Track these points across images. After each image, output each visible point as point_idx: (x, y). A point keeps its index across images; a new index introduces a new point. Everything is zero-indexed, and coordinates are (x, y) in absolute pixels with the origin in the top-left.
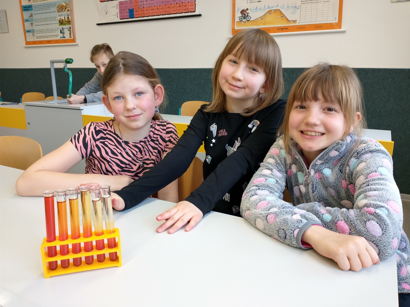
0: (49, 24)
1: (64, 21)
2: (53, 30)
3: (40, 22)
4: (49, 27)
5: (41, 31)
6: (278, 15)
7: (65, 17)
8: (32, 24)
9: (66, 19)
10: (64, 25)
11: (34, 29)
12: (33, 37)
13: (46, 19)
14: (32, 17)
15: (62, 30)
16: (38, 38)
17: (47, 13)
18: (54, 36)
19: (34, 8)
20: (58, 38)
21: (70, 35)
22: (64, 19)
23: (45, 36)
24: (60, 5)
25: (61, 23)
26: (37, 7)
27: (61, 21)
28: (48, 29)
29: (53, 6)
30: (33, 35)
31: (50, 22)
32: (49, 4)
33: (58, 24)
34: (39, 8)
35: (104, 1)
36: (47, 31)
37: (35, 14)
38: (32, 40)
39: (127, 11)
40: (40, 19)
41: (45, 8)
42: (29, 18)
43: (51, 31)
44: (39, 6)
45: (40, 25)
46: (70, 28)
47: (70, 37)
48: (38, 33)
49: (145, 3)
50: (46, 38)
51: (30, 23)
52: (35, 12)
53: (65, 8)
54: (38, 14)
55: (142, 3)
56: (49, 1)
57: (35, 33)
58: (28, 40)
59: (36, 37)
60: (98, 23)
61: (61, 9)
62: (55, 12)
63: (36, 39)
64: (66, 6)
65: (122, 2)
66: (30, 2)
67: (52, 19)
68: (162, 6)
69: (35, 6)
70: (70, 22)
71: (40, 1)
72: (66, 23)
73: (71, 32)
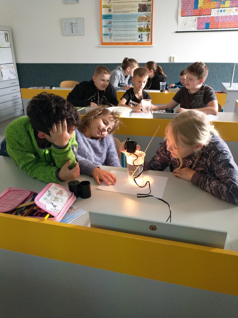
0: (129, 30)
1: (143, 29)
2: (132, 35)
3: (120, 28)
4: (129, 32)
5: (120, 35)
7: (144, 26)
8: (110, 30)
9: (145, 27)
10: (143, 32)
11: (112, 34)
12: (110, 39)
13: (126, 27)
14: (111, 24)
15: (140, 35)
16: (115, 40)
19: (114, 17)
20: (136, 41)
23: (123, 39)
24: (141, 16)
25: (140, 30)
26: (117, 16)
27: (140, 29)
28: (127, 34)
29: (134, 17)
30: (111, 38)
31: (130, 29)
32: (131, 15)
33: (137, 31)
34: (120, 18)
35: (185, 16)
36: (125, 35)
37: (114, 22)
38: (109, 41)
39: (204, 24)
40: (120, 26)
41: (126, 18)
42: (107, 24)
43: (129, 36)
44: (120, 16)
45: (119, 31)
46: (149, 34)
48: (115, 36)
49: (220, 19)
50: (124, 40)
51: (108, 28)
52: (114, 21)
53: (146, 19)
54: (117, 22)
55: (217, 19)
56: (131, 13)
57: (112, 36)
58: (104, 41)
59: (114, 39)
60: (176, 31)
61: (141, 20)
62: (136, 21)
63: (113, 41)
64: (146, 18)
65: (200, 17)
66: (110, 13)
67: (132, 27)
68: (234, 22)
69: (116, 16)
70: (150, 30)
71: (121, 12)
72: (145, 30)
73: (149, 38)
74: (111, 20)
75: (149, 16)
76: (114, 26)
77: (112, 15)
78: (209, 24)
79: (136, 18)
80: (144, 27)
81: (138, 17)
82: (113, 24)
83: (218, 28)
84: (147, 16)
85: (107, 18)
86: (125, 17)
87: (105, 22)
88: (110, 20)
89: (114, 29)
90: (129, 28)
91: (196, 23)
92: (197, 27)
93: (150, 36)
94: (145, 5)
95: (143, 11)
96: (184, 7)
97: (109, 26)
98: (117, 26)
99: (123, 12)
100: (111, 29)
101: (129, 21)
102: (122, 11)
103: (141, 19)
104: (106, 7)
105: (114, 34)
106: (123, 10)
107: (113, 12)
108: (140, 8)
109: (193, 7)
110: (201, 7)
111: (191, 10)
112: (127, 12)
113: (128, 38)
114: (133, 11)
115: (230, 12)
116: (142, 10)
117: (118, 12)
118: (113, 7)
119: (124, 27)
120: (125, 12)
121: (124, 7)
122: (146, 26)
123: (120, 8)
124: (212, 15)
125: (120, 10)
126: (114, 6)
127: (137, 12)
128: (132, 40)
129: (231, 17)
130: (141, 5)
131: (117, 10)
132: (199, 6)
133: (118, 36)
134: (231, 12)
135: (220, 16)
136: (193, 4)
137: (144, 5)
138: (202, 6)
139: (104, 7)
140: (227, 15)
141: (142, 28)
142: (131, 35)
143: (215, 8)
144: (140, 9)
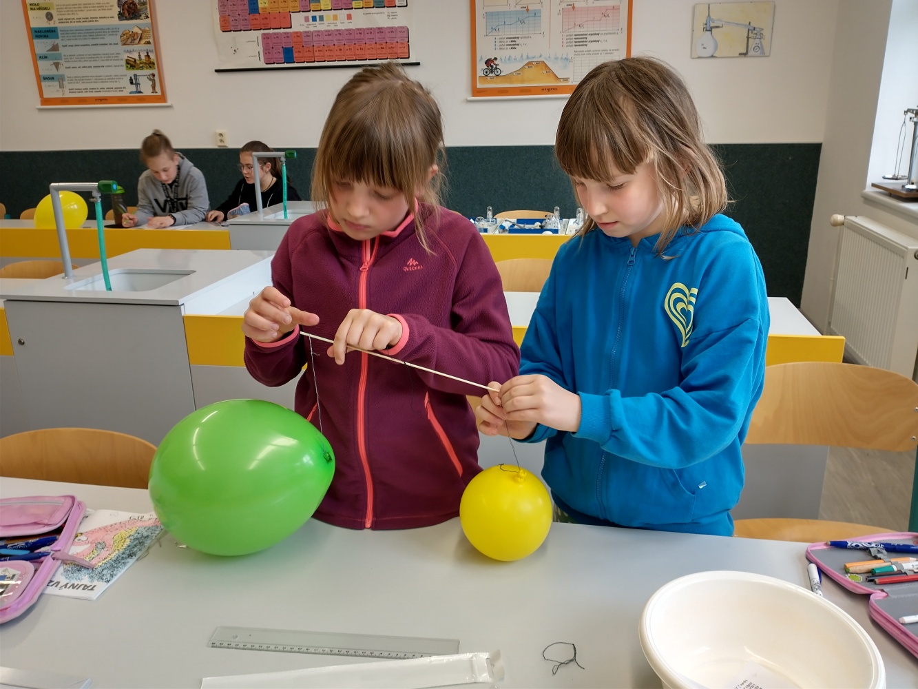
0: (103, 66)
1: (137, 62)
2: (112, 79)
3: (80, 61)
4: (103, 72)
5: (84, 80)
6: (542, 69)
7: (139, 55)
8: (57, 65)
9: (143, 57)
10: (137, 69)
11: (64, 75)
12: (61, 90)
13: (94, 57)
14: (58, 50)
15: (133, 78)
16: (72, 92)
17: (97, 45)
19: (62, 34)
20: (125, 93)
22: (137, 58)
23: (93, 89)
24: (128, 32)
25: (132, 64)
26: (70, 32)
27: (130, 62)
28: (100, 76)
29: (111, 33)
30: (62, 86)
31: (105, 63)
32: (102, 29)
33: (125, 67)
34: (77, 35)
35: (231, 31)
37: (63, 46)
38: (60, 95)
39: (280, 51)
40: (80, 57)
41: (92, 36)
42: (49, 52)
43: (107, 80)
44: (77, 30)
45: (79, 67)
46: (154, 75)
47: (152, 93)
48: (72, 82)
49: (315, 39)
50: (95, 92)
51: (52, 62)
52: (64, 43)
53: (141, 39)
54: (72, 46)
55: (310, 39)
56: (102, 22)
57: (65, 83)
58: (46, 96)
59: (70, 89)
60: (217, 68)
61: (130, 40)
62: (117, 44)
63: (68, 95)
64: (141, 35)
65: (268, 34)
66: (50, 22)
67: (110, 57)
68: (349, 46)
69: (66, 31)
70: (154, 64)
71: (78, 21)
72: (144, 65)
73: (155, 84)
74: (57, 41)
75: (147, 29)
76: (65, 56)
77: (56, 28)
78: (292, 50)
79: (116, 35)
80: (140, 58)
81: (120, 34)
82: (62, 51)
83: (314, 61)
84: (143, 29)
85: (46, 37)
86: (88, 34)
87: (42, 46)
88: (53, 40)
89: (67, 65)
90: (103, 60)
91: (261, 49)
92: (265, 59)
93: (157, 78)
94: (133, 3)
95: (131, 19)
96: (226, 9)
97: (53, 55)
98: (74, 55)
99: (83, 21)
100: (59, 63)
101: (101, 43)
102: (80, 19)
103: (128, 38)
104: (38, 7)
105: (68, 77)
106: (81, 15)
107: (57, 21)
108: (123, 10)
109: (247, 7)
110: (263, 9)
111: (242, 16)
112: (91, 21)
113: (105, 85)
114: (105, 17)
115: (335, 22)
116: (127, 14)
117: (69, 21)
118: (55, 7)
119: (91, 57)
120: (86, 20)
121: (83, 9)
122: (146, 56)
123: (74, 9)
124: (294, 28)
125: (75, 17)
126: (58, 5)
127: (116, 21)
128: (115, 91)
129: (340, 34)
130: (123, 3)
131: (68, 17)
132: (260, 6)
133: (78, 82)
134: (338, 22)
135: (315, 31)
136: (246, 2)
137: (131, 3)
138: (266, 5)
139: (33, 7)
140: (329, 28)
141: (135, 60)
142: (110, 78)
143: (299, 12)
144: (124, 13)
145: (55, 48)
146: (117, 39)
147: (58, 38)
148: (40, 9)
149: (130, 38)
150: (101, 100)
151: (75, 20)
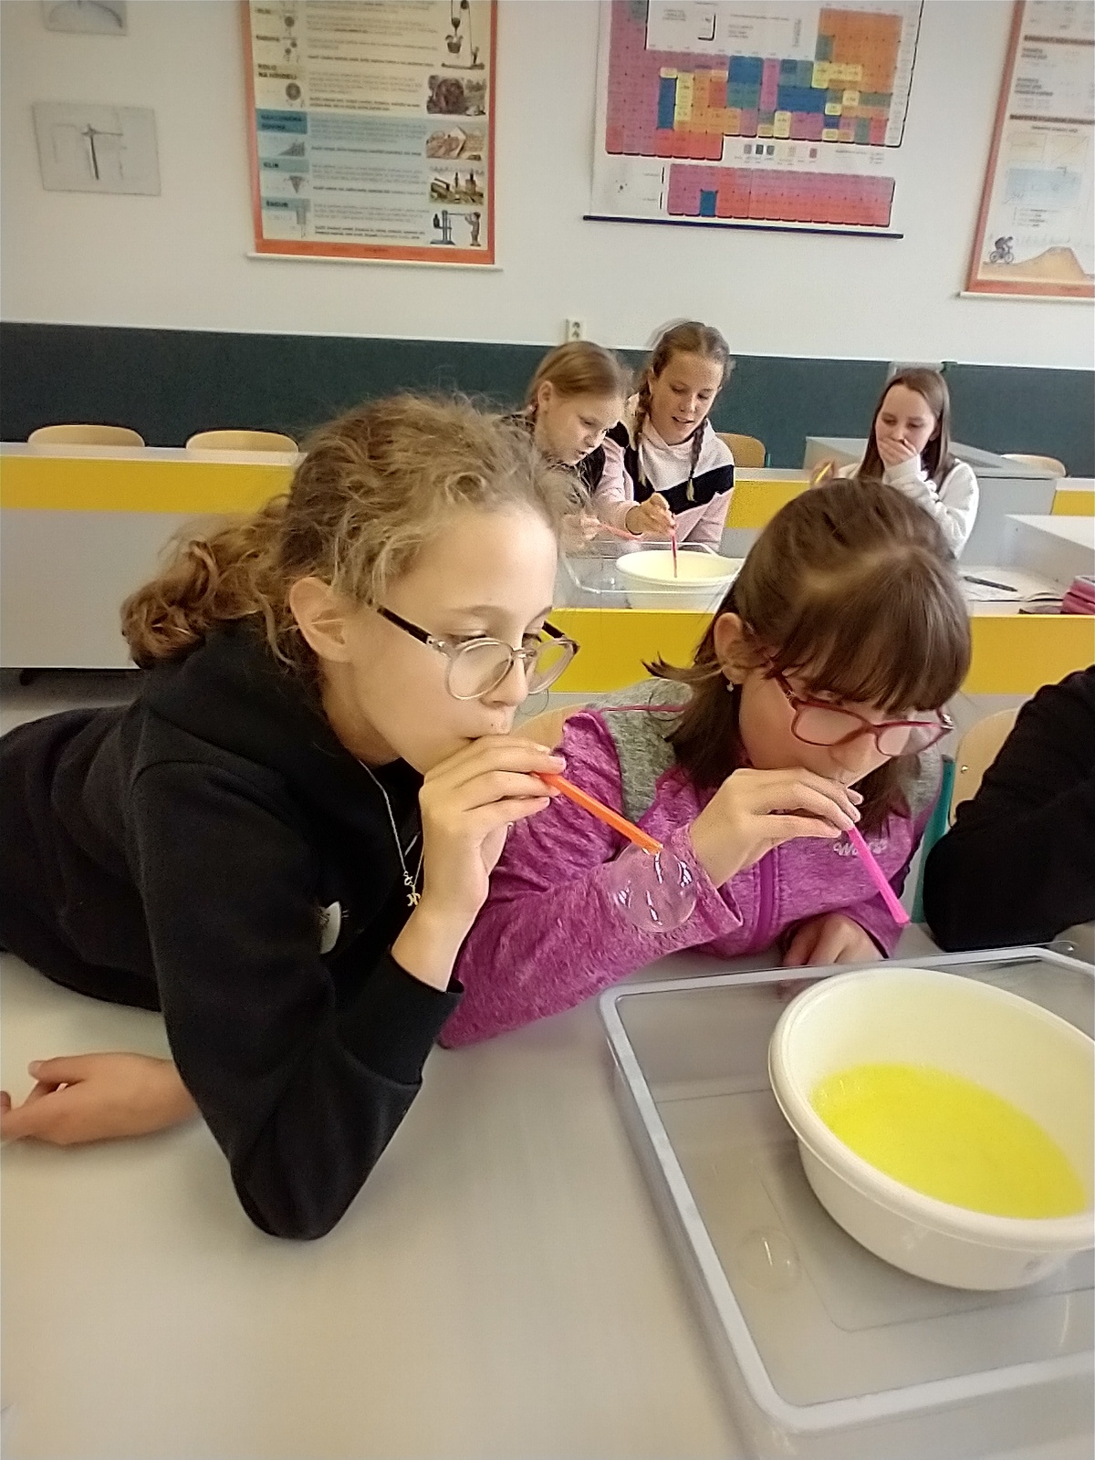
0: (387, 192)
1: (451, 188)
2: (402, 215)
3: (344, 178)
4: (386, 201)
5: (344, 212)
6: (1067, 259)
7: (456, 179)
8: (296, 182)
9: (462, 183)
10: (450, 202)
11: (308, 201)
12: (299, 227)
13: (372, 174)
14: (303, 155)
15: (440, 216)
16: (322, 233)
17: (381, 152)
18: (404, 234)
19: (314, 126)
20: (422, 243)
21: (475, 238)
22: (452, 183)
23: (363, 230)
24: (441, 134)
25: (440, 193)
26: (329, 124)
27: (439, 189)
28: (380, 209)
29: (410, 134)
30: (302, 219)
31: (392, 187)
32: (394, 125)
33: (428, 196)
34: (344, 131)
35: (621, 153)
36: (372, 214)
37: (313, 148)
38: (296, 236)
39: (696, 195)
40: (344, 171)
41: (372, 134)
42: (283, 157)
43: (391, 217)
44: (344, 122)
45: (341, 190)
46: (478, 216)
47: (472, 245)
48: (325, 214)
49: (756, 182)
50: (366, 235)
51: (287, 175)
52: (317, 144)
53: (463, 149)
54: (332, 149)
55: (746, 181)
56: (395, 113)
57: (308, 215)
58: (266, 236)
59: (317, 228)
60: (587, 214)
61: (443, 150)
62: (419, 154)
63: (313, 237)
64: (464, 143)
65: (681, 166)
66: (294, 102)
67: (403, 176)
68: (804, 199)
69: (323, 121)
70: (482, 195)
71: (347, 107)
72: (463, 197)
73: (478, 230)
74: (300, 138)
75: (477, 133)
76: (314, 166)
77: (305, 114)
78: (715, 197)
79: (420, 137)
80: (457, 183)
81: (427, 137)
82: (311, 156)
83: (746, 218)
84: (469, 133)
85: (281, 128)
86: (365, 132)
87: (272, 144)
88: (295, 135)
90: (390, 181)
91: (666, 188)
92: (670, 206)
94: (457, 85)
95: (450, 112)
96: (618, 116)
97: (293, 164)
98: (334, 167)
99: (360, 108)
100: (301, 179)
101: (389, 150)
102: (355, 101)
103: (440, 147)
104: (272, 72)
105: (315, 205)
106: (358, 95)
107: (308, 102)
108: (437, 95)
109: (655, 117)
110: (682, 123)
111: (646, 131)
112: (373, 108)
113: (386, 226)
114: (403, 104)
115: (791, 158)
116: (443, 103)
117: (332, 103)
118: (307, 76)
119: (366, 174)
120: (366, 105)
121: (362, 85)
122: (467, 181)
123: (344, 84)
125: (345, 97)
126: (313, 73)
127: (422, 113)
128: (404, 237)
129: (794, 179)
130: (439, 83)
131: (331, 96)
132: (677, 117)
133: (335, 214)
134: (795, 160)
135: (758, 170)
136: (656, 108)
137: (452, 84)
138: (687, 119)
139: (263, 71)
140: (779, 168)
141: (448, 186)
142: (398, 214)
143: (738, 136)
144: (439, 100)
145: (297, 150)
146: (421, 146)
147: (304, 132)
148: (277, 76)
149: (443, 147)
150: (375, 250)
151: (345, 104)
